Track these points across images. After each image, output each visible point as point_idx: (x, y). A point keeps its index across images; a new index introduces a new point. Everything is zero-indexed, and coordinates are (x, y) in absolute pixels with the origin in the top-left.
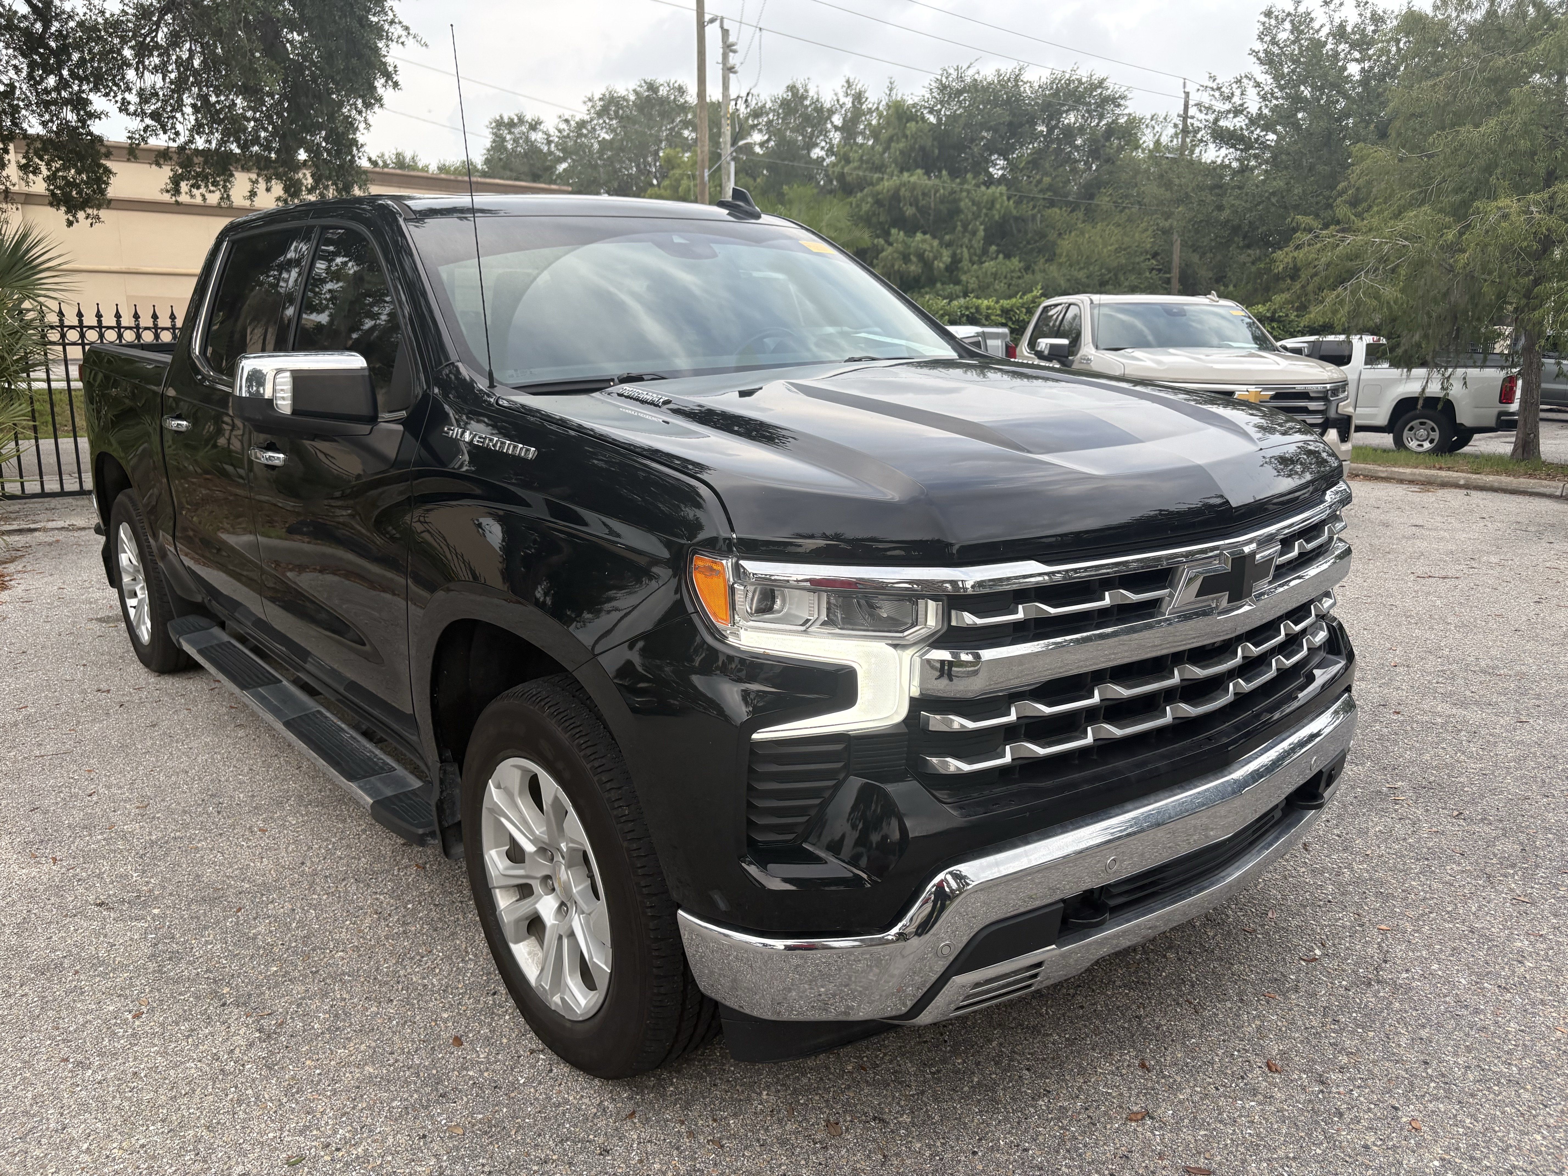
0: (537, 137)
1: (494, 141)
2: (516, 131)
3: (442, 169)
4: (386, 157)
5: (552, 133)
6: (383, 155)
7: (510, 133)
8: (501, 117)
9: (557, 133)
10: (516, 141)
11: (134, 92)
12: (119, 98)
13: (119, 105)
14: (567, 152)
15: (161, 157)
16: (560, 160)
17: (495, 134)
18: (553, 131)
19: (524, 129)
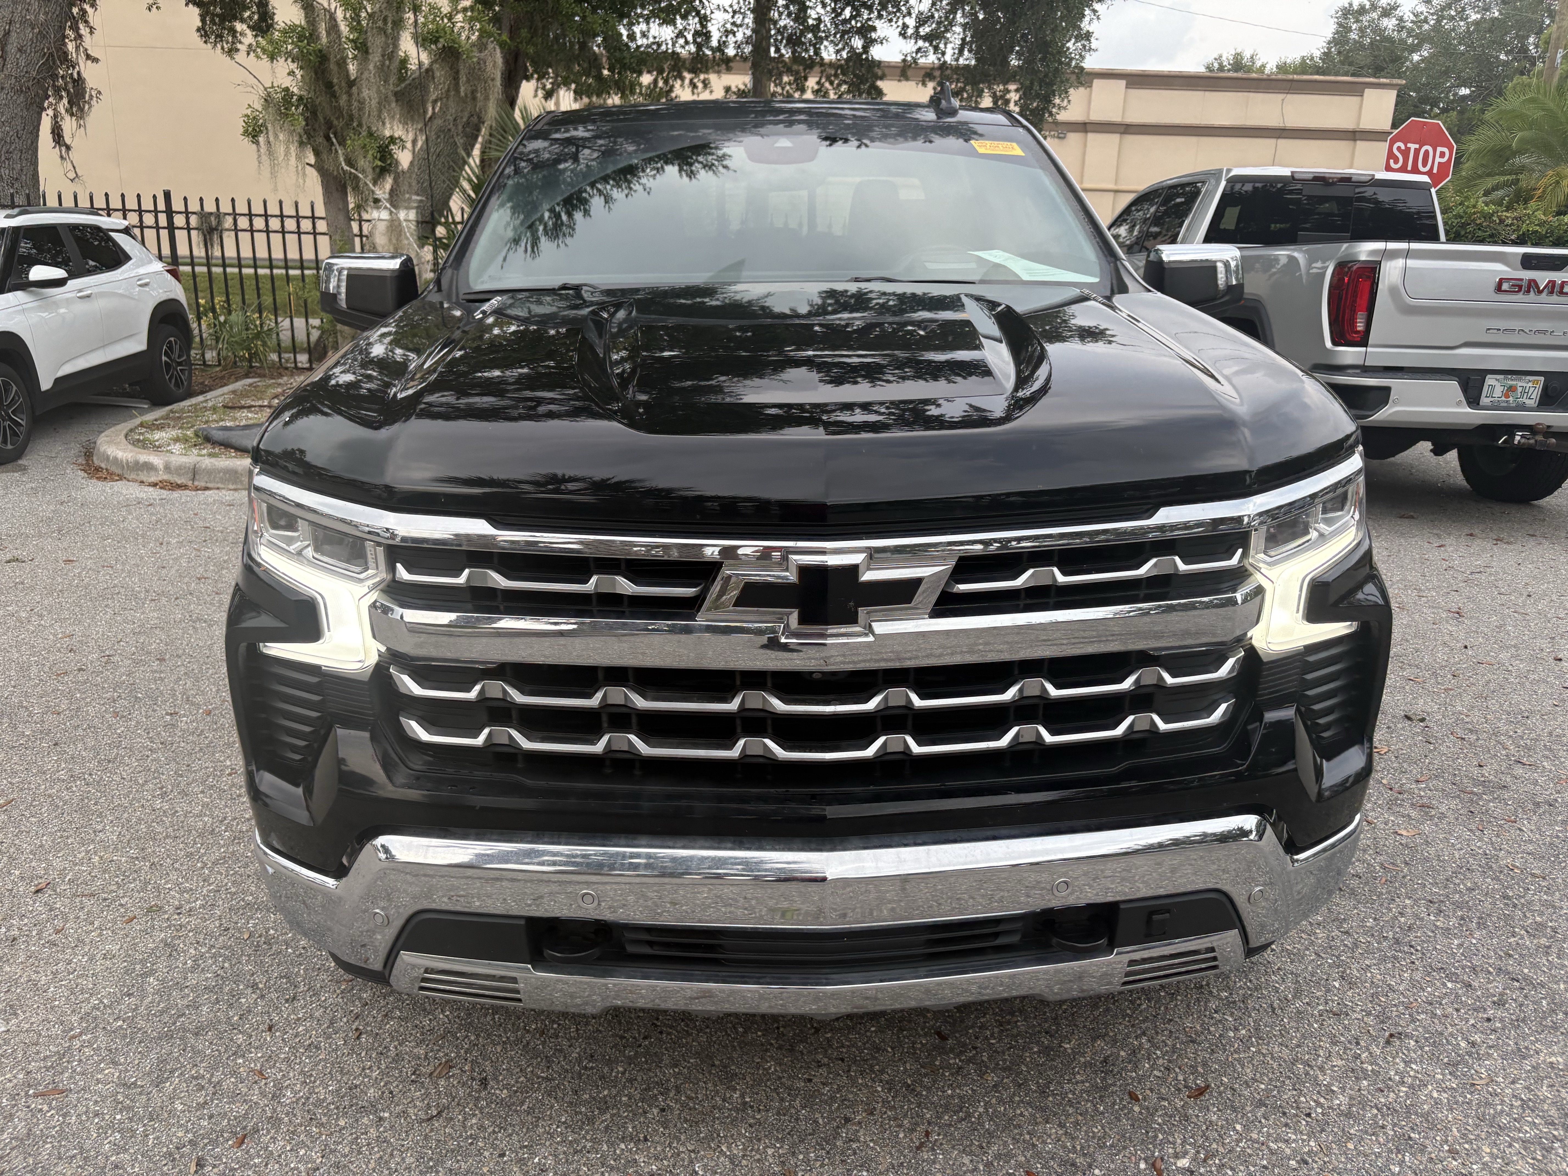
0: (1389, 24)
1: (1337, 32)
2: (1365, 19)
3: (1282, 68)
4: (1224, 58)
5: (1406, 18)
6: (1221, 56)
7: (1357, 21)
8: (1351, 5)
9: (1412, 17)
10: (1362, 30)
11: (914, 16)
12: (900, 23)
13: (899, 29)
14: (1423, 39)
15: (928, 74)
16: (1414, 49)
17: (1340, 25)
18: (1409, 17)
19: (1375, 15)
